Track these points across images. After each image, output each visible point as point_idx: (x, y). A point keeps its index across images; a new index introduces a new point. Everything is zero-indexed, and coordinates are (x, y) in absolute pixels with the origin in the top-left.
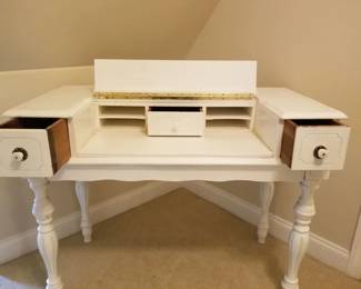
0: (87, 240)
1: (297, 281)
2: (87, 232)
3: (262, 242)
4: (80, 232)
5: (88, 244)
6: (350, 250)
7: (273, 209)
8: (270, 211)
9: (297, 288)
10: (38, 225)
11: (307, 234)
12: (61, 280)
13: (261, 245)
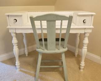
9: (84, 65)
10: (14, 46)
11: (86, 49)
12: (20, 62)
13: (76, 57)
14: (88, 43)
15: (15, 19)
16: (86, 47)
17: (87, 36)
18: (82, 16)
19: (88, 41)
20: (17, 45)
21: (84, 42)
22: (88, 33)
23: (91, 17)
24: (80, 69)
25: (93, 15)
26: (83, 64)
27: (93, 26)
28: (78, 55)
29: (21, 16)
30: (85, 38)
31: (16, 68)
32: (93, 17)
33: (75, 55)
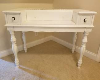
0: (26, 52)
1: (82, 61)
2: (26, 50)
3: (73, 53)
4: (24, 50)
5: (26, 53)
6: (97, 54)
7: (76, 44)
8: (75, 45)
9: (82, 63)
10: (12, 44)
11: (85, 48)
12: (19, 60)
13: (73, 54)
14: (87, 42)
15: (13, 17)
16: (85, 46)
17: (86, 35)
18: (83, 15)
19: (87, 40)
20: (16, 43)
21: (83, 41)
22: (87, 33)
23: (92, 16)
24: (77, 66)
25: (94, 14)
26: (80, 62)
27: (93, 25)
28: (75, 51)
29: (20, 14)
30: (84, 37)
31: (16, 66)
32: (94, 16)
33: (71, 52)
